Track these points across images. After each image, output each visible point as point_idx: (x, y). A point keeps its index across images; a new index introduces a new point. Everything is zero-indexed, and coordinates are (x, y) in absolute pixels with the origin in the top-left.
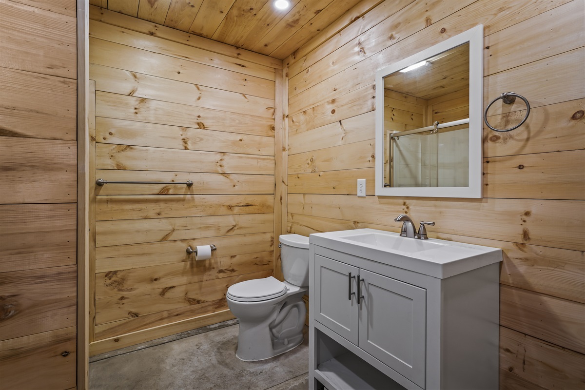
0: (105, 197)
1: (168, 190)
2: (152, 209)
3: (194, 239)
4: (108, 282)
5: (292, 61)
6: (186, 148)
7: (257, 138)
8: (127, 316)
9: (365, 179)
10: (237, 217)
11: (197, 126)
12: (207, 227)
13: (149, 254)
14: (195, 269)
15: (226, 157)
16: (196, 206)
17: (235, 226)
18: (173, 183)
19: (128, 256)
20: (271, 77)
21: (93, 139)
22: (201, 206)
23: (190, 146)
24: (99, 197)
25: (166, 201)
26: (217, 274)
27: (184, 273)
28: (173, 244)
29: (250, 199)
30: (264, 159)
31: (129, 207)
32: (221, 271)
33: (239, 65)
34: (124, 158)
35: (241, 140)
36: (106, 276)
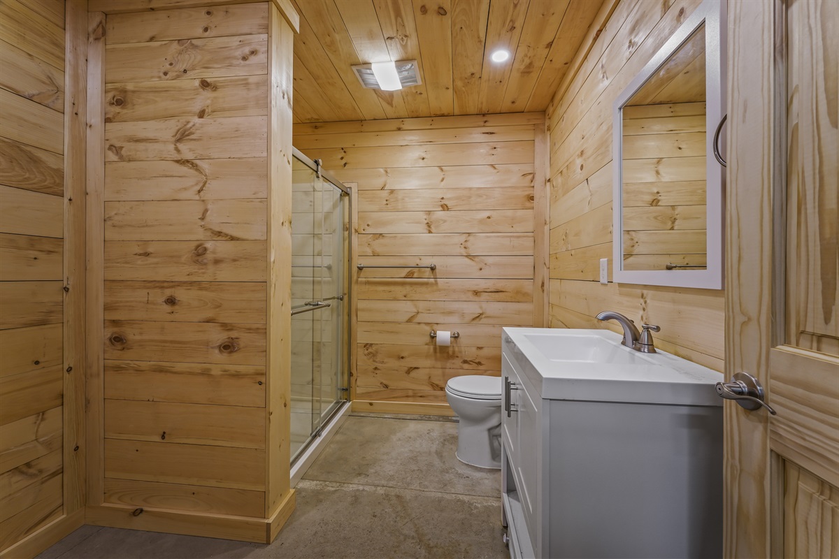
0: (364, 279)
1: (413, 273)
2: (399, 291)
3: (437, 324)
4: (366, 352)
5: (551, 109)
6: (430, 232)
7: (509, 213)
8: (379, 385)
9: (606, 259)
10: (484, 305)
11: (441, 209)
12: (450, 313)
13: (397, 333)
14: (438, 355)
15: (471, 238)
16: (439, 290)
17: (481, 314)
18: (418, 267)
19: (380, 332)
20: (528, 136)
21: (356, 231)
22: (445, 290)
23: (433, 229)
24: (360, 279)
25: (411, 284)
26: (461, 364)
27: (427, 356)
28: (417, 326)
29: (500, 285)
30: (518, 237)
31: (381, 288)
32: (465, 362)
33: (487, 133)
34: (378, 245)
35: (489, 218)
36: (365, 347)
